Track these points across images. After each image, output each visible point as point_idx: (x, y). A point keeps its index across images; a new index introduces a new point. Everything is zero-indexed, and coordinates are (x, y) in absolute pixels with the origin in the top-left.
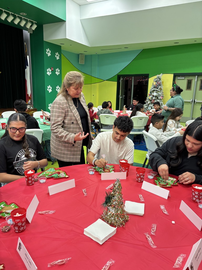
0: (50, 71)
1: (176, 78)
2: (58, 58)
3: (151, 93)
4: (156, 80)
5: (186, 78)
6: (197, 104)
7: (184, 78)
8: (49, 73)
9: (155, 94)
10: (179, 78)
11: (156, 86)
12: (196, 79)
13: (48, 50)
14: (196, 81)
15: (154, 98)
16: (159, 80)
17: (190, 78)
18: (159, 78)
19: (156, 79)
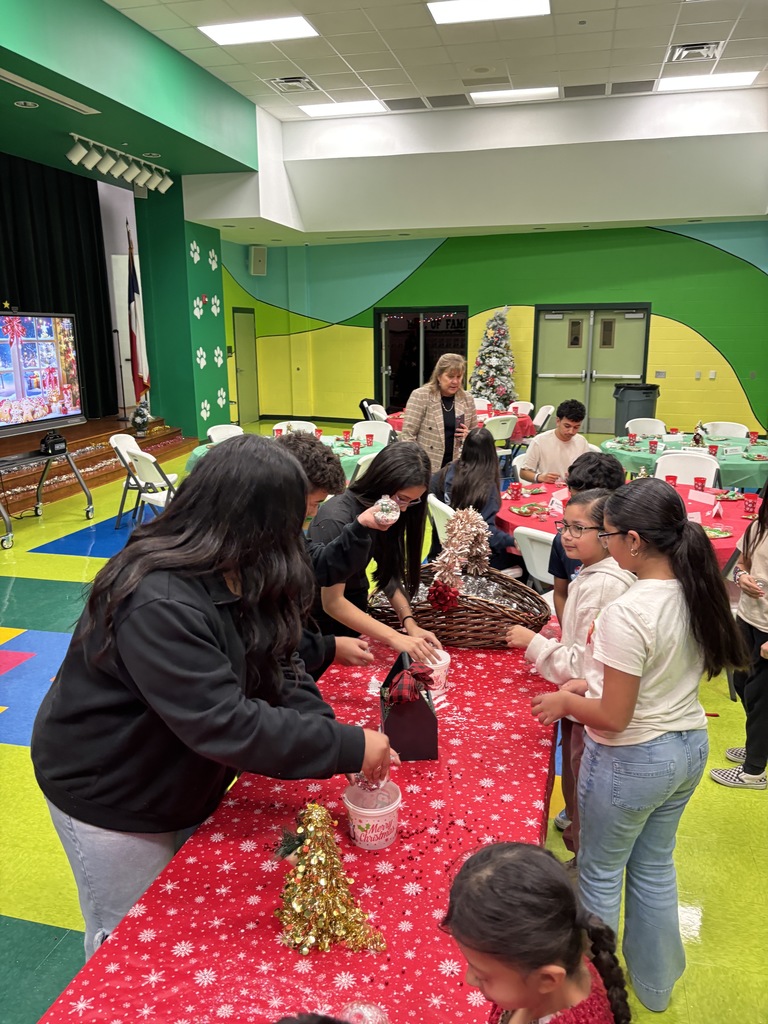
0: (201, 305)
1: (542, 317)
2: (214, 266)
3: (484, 360)
4: (494, 323)
5: (566, 316)
6: (598, 382)
7: (560, 316)
8: (198, 313)
9: (494, 361)
10: (548, 317)
11: (496, 340)
12: (592, 320)
13: (194, 246)
14: (592, 323)
15: (492, 373)
16: (500, 322)
17: (577, 316)
18: (501, 319)
19: (492, 321)
